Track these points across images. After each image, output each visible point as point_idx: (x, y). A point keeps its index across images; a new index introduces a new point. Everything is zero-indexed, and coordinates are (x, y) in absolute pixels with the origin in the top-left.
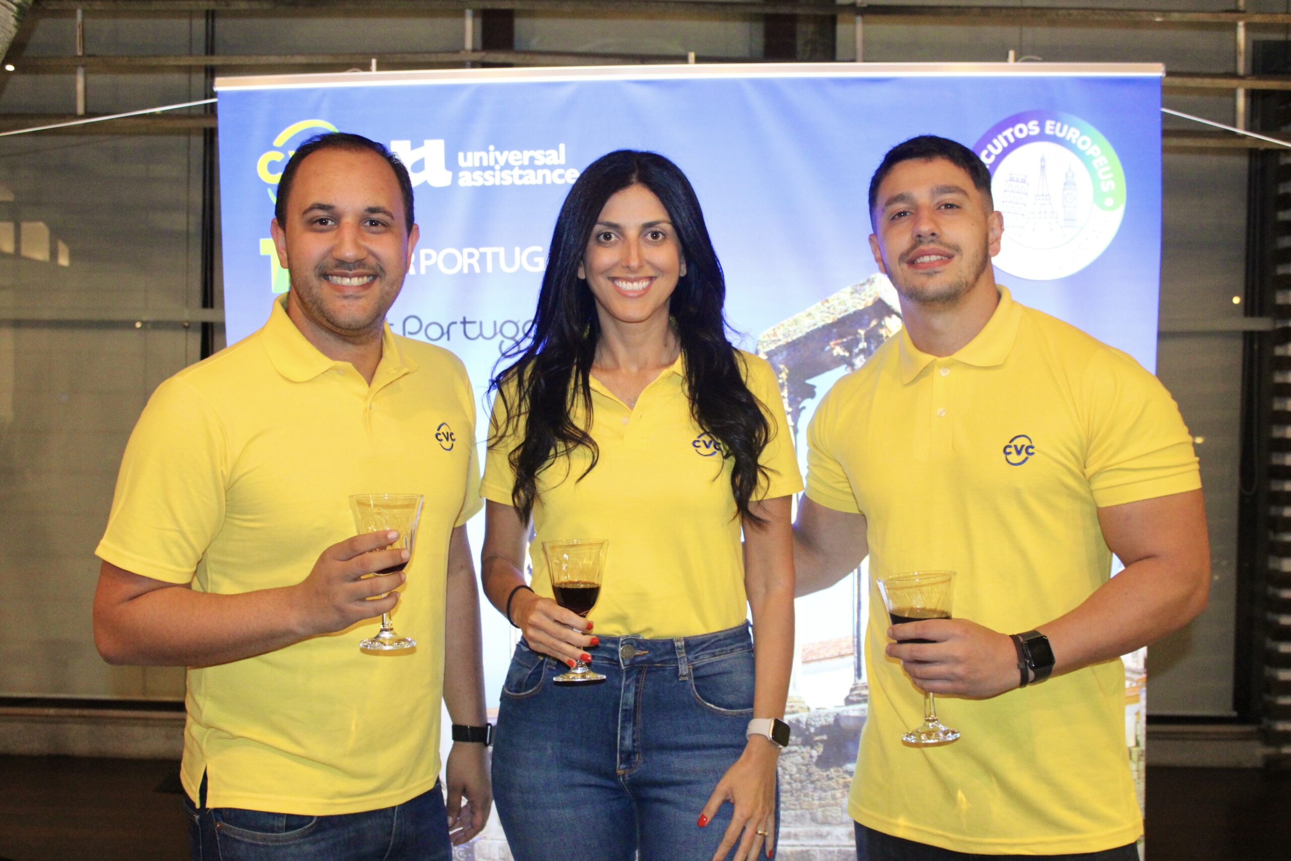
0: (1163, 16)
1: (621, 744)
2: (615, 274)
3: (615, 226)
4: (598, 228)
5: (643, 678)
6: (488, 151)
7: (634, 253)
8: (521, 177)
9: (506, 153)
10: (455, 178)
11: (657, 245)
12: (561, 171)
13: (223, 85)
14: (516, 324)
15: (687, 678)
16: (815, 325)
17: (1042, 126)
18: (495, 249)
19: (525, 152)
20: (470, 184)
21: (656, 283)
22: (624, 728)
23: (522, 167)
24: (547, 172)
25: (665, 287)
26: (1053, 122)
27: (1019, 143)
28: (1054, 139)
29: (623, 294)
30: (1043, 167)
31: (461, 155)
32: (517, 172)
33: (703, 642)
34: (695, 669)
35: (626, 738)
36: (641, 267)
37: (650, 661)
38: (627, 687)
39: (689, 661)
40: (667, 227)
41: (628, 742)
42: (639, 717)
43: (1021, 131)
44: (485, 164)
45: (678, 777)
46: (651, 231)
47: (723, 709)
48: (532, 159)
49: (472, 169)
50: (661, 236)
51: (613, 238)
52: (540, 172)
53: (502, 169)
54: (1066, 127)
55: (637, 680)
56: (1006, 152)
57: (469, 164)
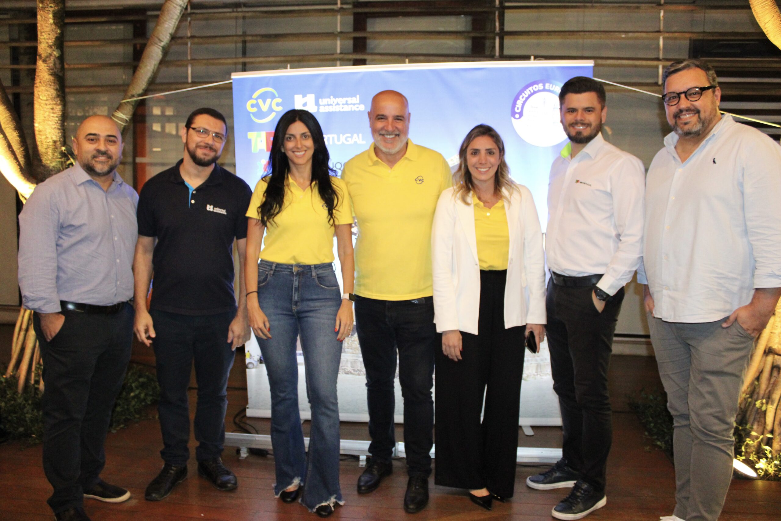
0: (625, 34)
1: (294, 299)
2: (294, 150)
3: (293, 135)
4: (287, 136)
5: (301, 277)
6: (330, 98)
7: (299, 143)
8: (343, 108)
9: (337, 99)
10: (318, 109)
11: (306, 140)
12: (357, 106)
13: (235, 76)
14: (341, 164)
15: (314, 277)
16: (454, 164)
17: (544, 86)
18: (333, 135)
19: (344, 98)
20: (324, 111)
21: (307, 152)
22: (295, 293)
23: (343, 104)
24: (352, 106)
25: (310, 153)
26: (549, 84)
27: (535, 92)
28: (549, 91)
29: (297, 156)
30: (544, 102)
31: (320, 100)
32: (341, 106)
33: (320, 266)
34: (317, 275)
35: (296, 297)
36: (302, 147)
37: (303, 272)
38: (296, 280)
39: (316, 272)
40: (309, 134)
41: (296, 298)
42: (300, 289)
43: (536, 88)
44: (329, 103)
45: (313, 309)
46: (303, 135)
47: (326, 287)
48: (347, 101)
49: (325, 105)
50: (307, 137)
51: (292, 139)
52: (350, 106)
53: (336, 105)
54: (554, 86)
55: (299, 278)
56: (530, 96)
57: (323, 103)
